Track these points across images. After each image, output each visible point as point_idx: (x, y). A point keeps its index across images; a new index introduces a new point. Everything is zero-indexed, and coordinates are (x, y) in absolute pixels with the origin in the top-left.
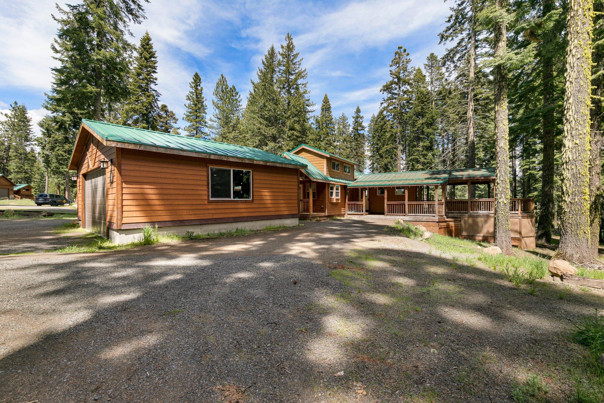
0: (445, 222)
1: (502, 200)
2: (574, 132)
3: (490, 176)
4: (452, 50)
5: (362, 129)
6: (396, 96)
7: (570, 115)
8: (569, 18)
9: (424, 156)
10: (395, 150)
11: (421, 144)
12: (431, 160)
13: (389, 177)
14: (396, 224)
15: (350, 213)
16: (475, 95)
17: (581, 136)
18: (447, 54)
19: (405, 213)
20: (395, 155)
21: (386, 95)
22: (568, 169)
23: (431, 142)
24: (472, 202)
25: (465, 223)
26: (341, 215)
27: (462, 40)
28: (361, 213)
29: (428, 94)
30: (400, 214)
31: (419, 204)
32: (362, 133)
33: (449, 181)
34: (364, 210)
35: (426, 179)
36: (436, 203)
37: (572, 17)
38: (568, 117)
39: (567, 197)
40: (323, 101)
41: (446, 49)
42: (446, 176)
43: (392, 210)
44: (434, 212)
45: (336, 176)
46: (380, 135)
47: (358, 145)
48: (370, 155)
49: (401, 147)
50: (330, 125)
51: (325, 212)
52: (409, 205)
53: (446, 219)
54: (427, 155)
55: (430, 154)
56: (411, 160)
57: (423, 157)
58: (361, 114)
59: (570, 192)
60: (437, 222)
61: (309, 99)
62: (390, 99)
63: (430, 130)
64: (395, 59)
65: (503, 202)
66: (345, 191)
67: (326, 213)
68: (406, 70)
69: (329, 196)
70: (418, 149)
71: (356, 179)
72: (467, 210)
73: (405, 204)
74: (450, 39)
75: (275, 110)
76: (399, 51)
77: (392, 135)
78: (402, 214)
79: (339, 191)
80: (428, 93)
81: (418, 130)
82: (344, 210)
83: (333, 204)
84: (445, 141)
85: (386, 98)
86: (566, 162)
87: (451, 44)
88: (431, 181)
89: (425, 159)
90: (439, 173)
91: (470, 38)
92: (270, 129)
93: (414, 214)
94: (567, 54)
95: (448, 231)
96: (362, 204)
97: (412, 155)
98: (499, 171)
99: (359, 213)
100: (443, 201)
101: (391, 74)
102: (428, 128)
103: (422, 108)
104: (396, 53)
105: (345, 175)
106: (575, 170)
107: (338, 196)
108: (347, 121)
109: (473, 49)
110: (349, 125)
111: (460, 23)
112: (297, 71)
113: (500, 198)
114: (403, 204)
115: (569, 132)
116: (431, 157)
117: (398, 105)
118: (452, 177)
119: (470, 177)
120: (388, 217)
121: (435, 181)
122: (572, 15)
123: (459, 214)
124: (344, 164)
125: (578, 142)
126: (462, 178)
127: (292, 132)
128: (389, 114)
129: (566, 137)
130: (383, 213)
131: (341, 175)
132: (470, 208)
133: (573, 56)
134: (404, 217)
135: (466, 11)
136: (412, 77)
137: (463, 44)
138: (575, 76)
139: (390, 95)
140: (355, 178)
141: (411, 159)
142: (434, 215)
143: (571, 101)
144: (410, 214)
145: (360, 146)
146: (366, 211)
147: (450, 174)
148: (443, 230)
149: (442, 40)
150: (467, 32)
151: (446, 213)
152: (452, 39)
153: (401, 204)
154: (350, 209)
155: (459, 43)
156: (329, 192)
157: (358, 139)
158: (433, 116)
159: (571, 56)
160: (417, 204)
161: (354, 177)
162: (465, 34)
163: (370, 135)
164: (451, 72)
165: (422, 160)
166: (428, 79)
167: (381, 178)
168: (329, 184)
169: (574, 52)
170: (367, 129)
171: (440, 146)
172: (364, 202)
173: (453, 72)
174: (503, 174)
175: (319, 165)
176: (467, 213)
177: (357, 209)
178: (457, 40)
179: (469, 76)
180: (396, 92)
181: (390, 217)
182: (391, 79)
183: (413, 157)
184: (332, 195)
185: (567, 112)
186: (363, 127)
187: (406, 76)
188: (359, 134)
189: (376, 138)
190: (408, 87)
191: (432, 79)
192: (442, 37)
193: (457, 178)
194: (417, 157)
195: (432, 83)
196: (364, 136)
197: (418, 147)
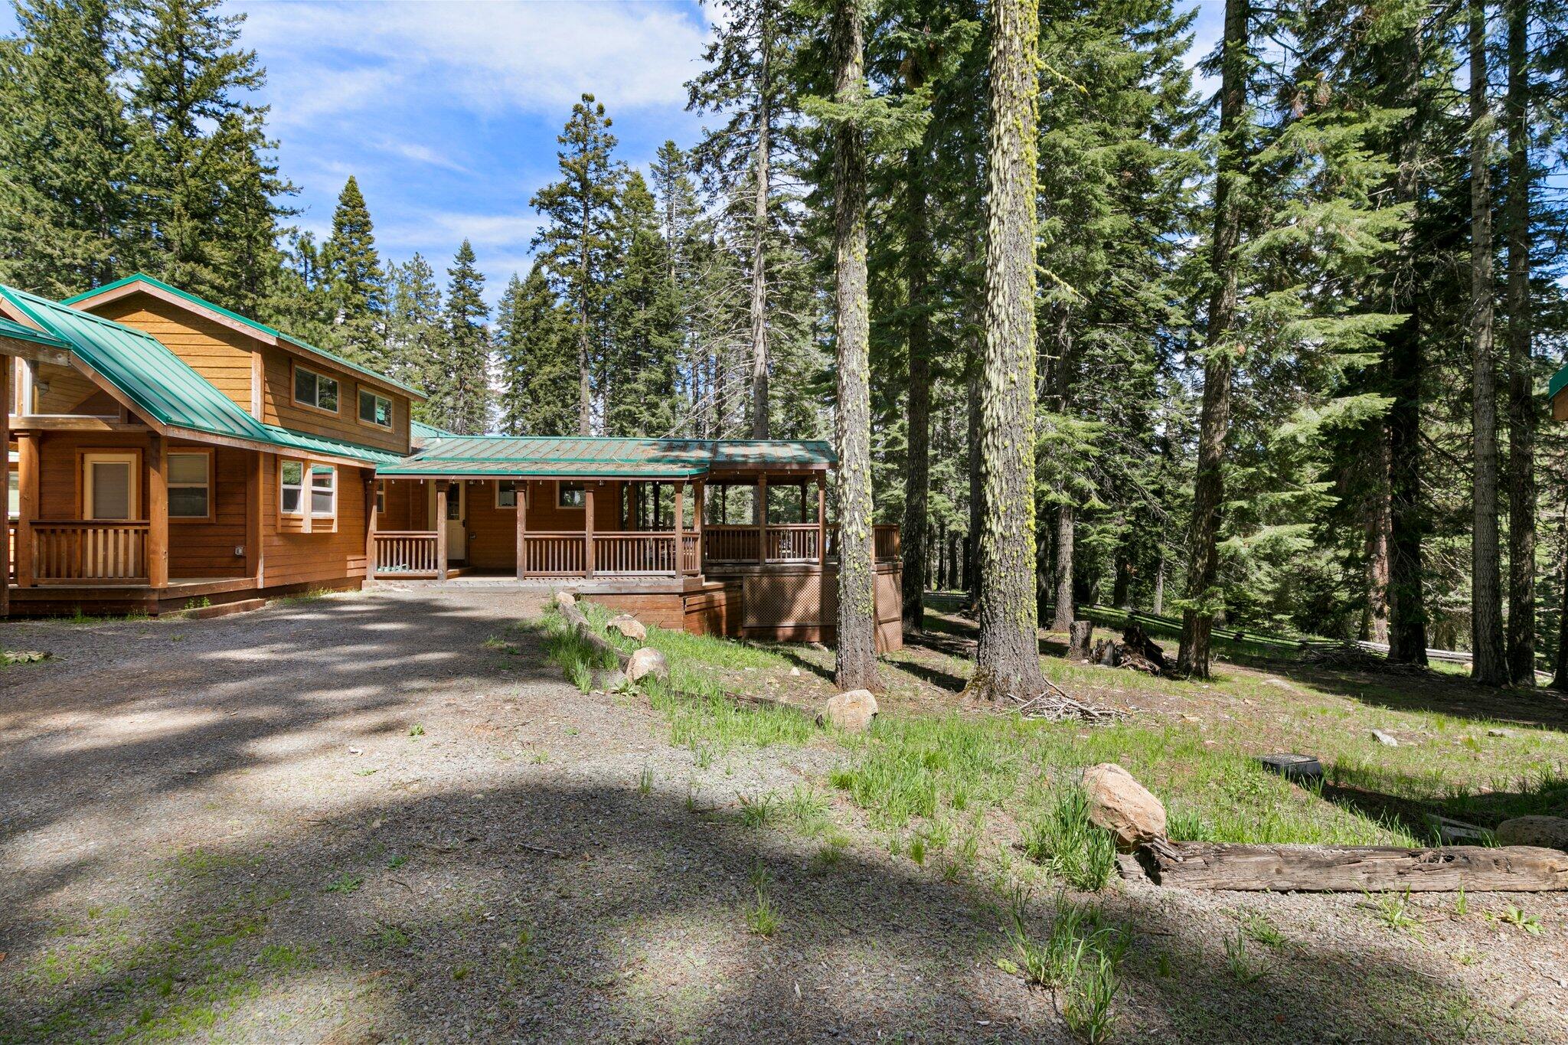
0: (704, 591)
1: (854, 528)
2: (1007, 351)
3: (810, 462)
4: (716, 137)
5: (480, 313)
6: (578, 232)
7: (999, 306)
8: (994, 53)
9: (652, 406)
10: (573, 383)
11: (643, 375)
12: (667, 419)
13: (537, 450)
14: (546, 610)
15: (386, 571)
16: (769, 264)
17: (1021, 364)
18: (707, 144)
19: (584, 569)
20: (573, 396)
21: (547, 222)
22: (997, 448)
23: (667, 373)
24: (768, 532)
25: (753, 589)
26: (340, 584)
27: (741, 116)
28: (431, 572)
29: (661, 245)
30: (569, 572)
31: (627, 540)
32: (479, 324)
33: (711, 471)
34: (442, 560)
35: (651, 461)
36: (678, 534)
37: (999, 52)
38: (996, 311)
39: (995, 521)
40: (340, 198)
41: (704, 130)
42: (705, 454)
43: (543, 562)
44: (671, 564)
45: (319, 431)
46: (534, 336)
47: (466, 356)
48: (504, 391)
49: (588, 378)
50: (367, 281)
51: (254, 574)
52: (596, 540)
53: (705, 584)
54: (656, 406)
55: (664, 404)
56: (618, 416)
57: (648, 409)
58: (477, 267)
59: (1002, 508)
60: (681, 595)
61: (275, 169)
62: (557, 234)
63: (664, 341)
64: (573, 124)
65: (857, 534)
66: (367, 489)
67: (260, 577)
68: (604, 166)
69: (275, 506)
70: (634, 386)
71: (416, 451)
72: (756, 554)
73: (584, 540)
74: (713, 103)
75: (105, 167)
76: (585, 105)
77: (564, 340)
78: (575, 572)
79: (334, 488)
80: (660, 243)
81: (635, 337)
82: (361, 564)
83: (295, 539)
84: (702, 376)
85: (548, 229)
86: (993, 429)
87: (718, 120)
88: (663, 469)
89: (654, 415)
90: (685, 446)
91: (757, 118)
92: (77, 238)
93: (612, 572)
94: (991, 145)
95: (709, 619)
96: (435, 540)
97: (621, 402)
98: (848, 444)
99: (423, 573)
100: (697, 529)
101: (562, 164)
102: (660, 334)
103: (646, 280)
104: (577, 109)
105: (365, 428)
106: (1010, 451)
107: (326, 507)
108: (431, 281)
109: (763, 147)
110: (439, 293)
111: (735, 72)
112: (219, 52)
113: (850, 524)
114: (577, 540)
115: (999, 350)
116: (668, 412)
117: (582, 257)
118: (718, 459)
119: (765, 463)
120: (530, 584)
121: (676, 469)
122: (1001, 47)
123: (737, 568)
124: (363, 390)
125: (1015, 378)
126: (745, 463)
127: (189, 267)
128: (557, 276)
129: (991, 362)
130: (511, 571)
131: (347, 428)
132: (764, 550)
133: (1004, 152)
134: (582, 582)
135: (748, 48)
136: (621, 188)
137: (743, 129)
138: (1008, 206)
139: (558, 224)
140: (413, 444)
141: (618, 414)
142: (672, 572)
143: (1001, 268)
144: (600, 572)
145: (472, 362)
146: (451, 564)
147: (714, 450)
148: (695, 616)
149: (693, 101)
150: (751, 101)
151: (704, 565)
152: (718, 107)
153: (571, 540)
154: (387, 557)
155: (733, 123)
156: (275, 490)
157: (467, 341)
158: (672, 306)
159: (999, 152)
160: (621, 540)
161: (408, 441)
162: (746, 103)
163: (505, 333)
164: (715, 193)
165: (646, 417)
166: (660, 206)
167: (510, 451)
168: (276, 459)
169: (1005, 141)
170: (496, 314)
171: (688, 387)
172: (441, 531)
173: (719, 195)
174: (857, 450)
175: (224, 373)
176: (757, 564)
177: (420, 556)
178: (728, 113)
179: (755, 212)
180: (575, 218)
181: (537, 585)
182: (562, 179)
183: (622, 407)
184: (291, 499)
185: (994, 298)
186: (481, 306)
187: (604, 182)
188: (469, 326)
189: (521, 346)
190: (611, 215)
191: (670, 208)
192: (695, 94)
193: (731, 462)
194: (633, 408)
195: (670, 218)
196: (484, 334)
197: (635, 380)
